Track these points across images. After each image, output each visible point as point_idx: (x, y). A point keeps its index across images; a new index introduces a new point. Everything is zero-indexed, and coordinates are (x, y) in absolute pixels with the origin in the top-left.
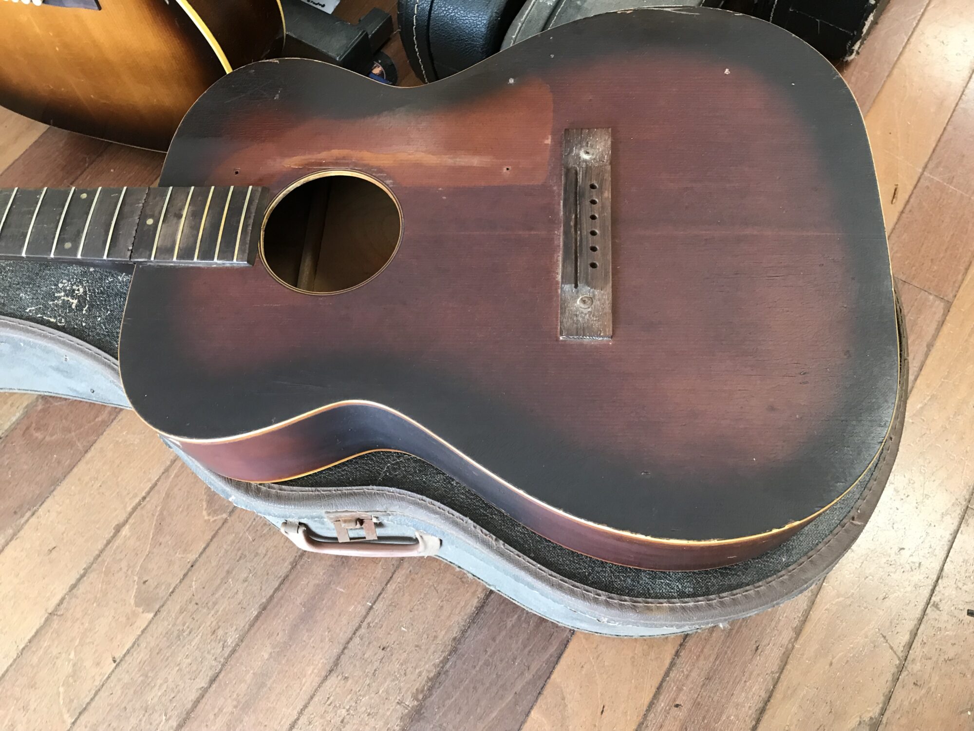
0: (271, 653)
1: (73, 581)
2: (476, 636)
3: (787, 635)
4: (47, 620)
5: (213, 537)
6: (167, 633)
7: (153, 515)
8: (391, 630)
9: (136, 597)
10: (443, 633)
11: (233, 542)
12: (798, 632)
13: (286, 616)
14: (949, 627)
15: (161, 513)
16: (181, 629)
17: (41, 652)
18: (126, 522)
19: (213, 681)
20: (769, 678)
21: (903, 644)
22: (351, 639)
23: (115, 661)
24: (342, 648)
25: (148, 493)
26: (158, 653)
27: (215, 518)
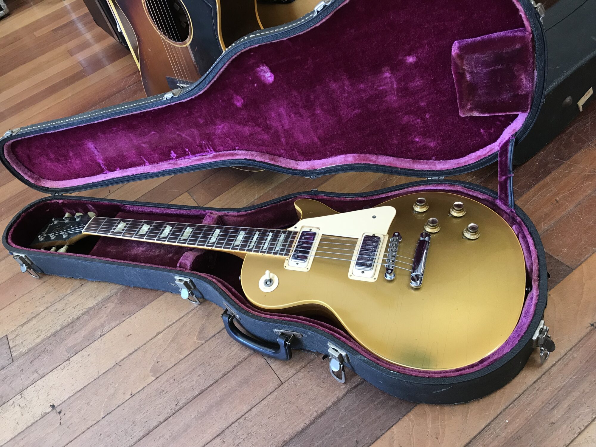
1: (131, 352)
2: (296, 443)
4: (114, 365)
5: (194, 350)
7: (174, 332)
8: (255, 425)
11: (202, 355)
15: (178, 333)
17: (106, 380)
19: (165, 420)
22: (234, 422)
23: (131, 395)
24: (228, 425)
25: (177, 321)
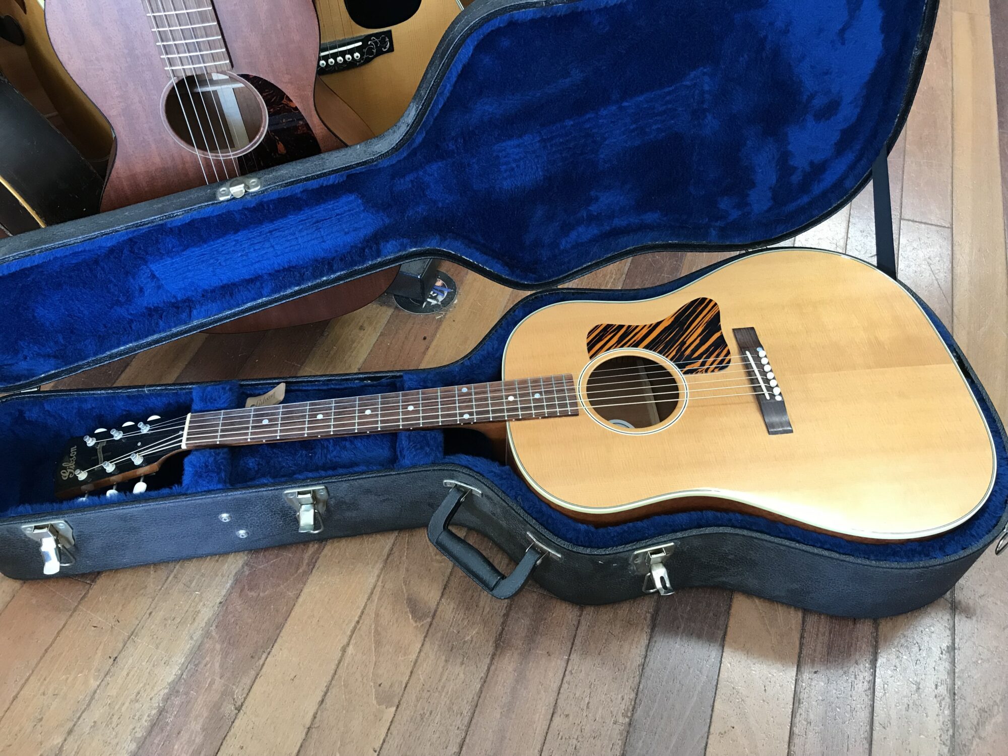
0: (501, 713)
6: (411, 719)
9: (376, 698)
13: (504, 682)
16: (422, 712)
18: (348, 644)
26: (409, 736)
27: (422, 623)
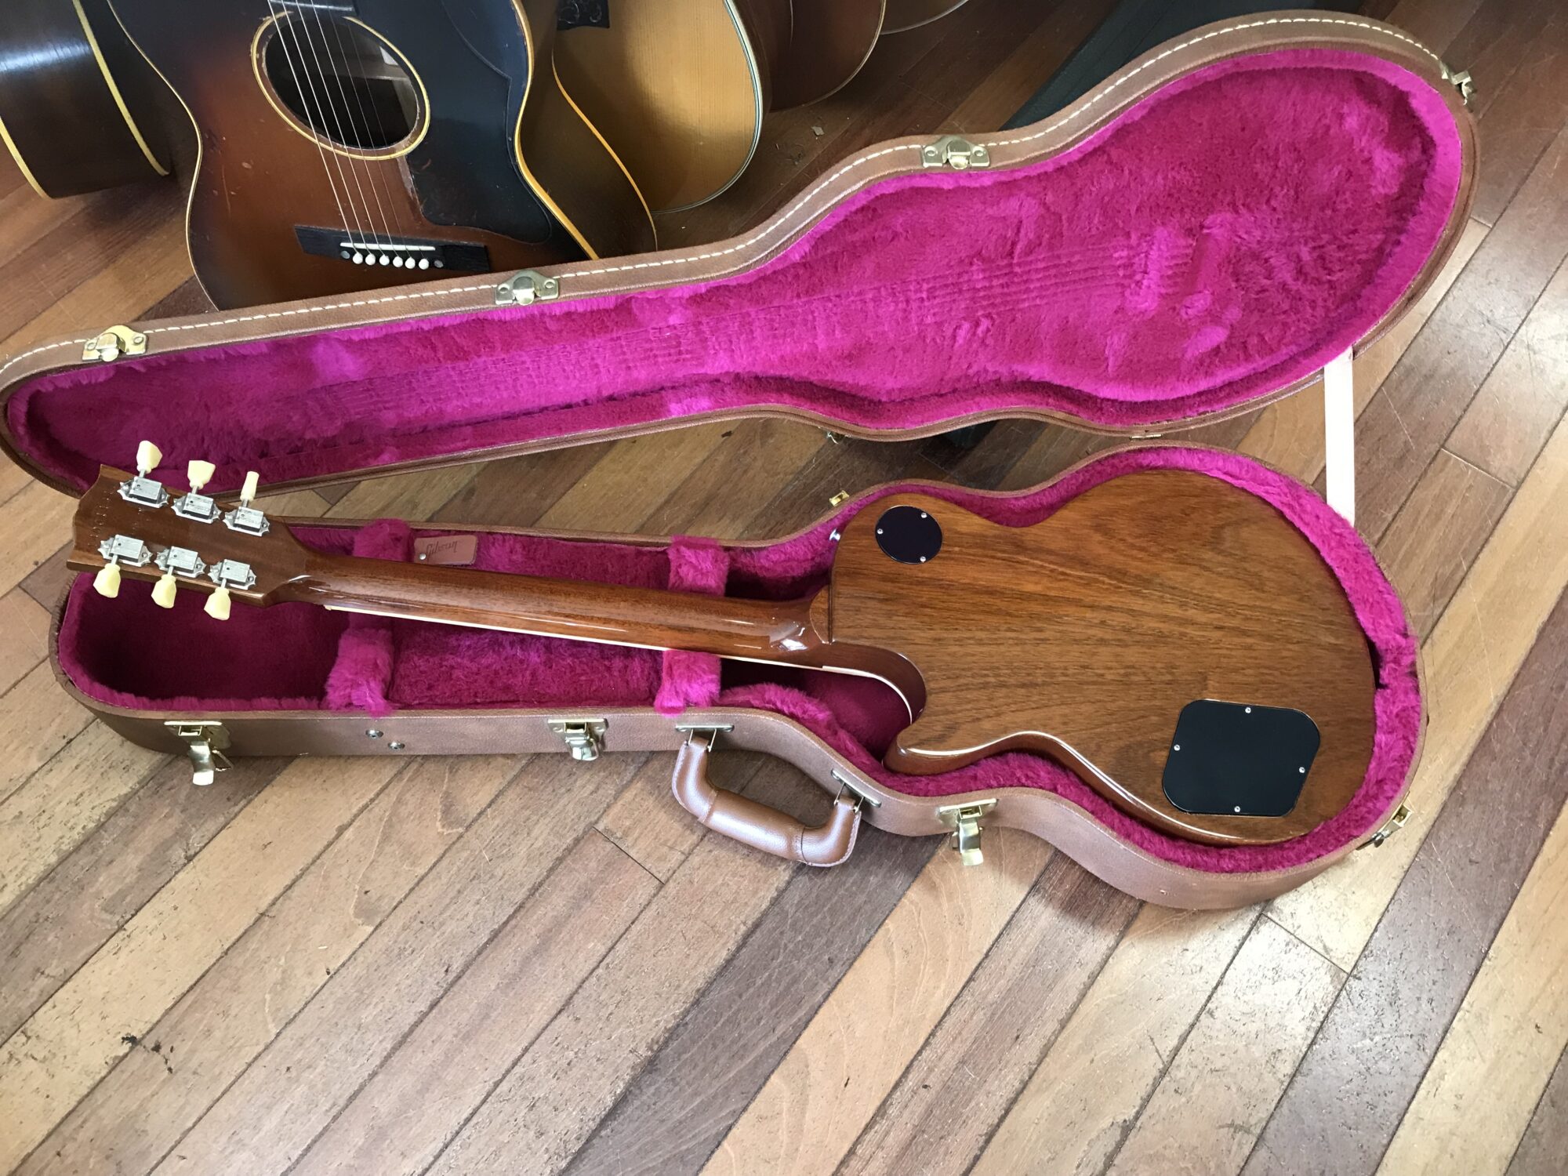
2: (721, 989)
3: (1052, 1026)
5: (447, 851)
8: (631, 973)
10: (687, 982)
11: (467, 860)
12: (1063, 1024)
14: (1221, 1036)
17: (248, 955)
19: (432, 1007)
20: (1025, 1069)
21: (1170, 1049)
23: (328, 973)
24: (577, 987)
